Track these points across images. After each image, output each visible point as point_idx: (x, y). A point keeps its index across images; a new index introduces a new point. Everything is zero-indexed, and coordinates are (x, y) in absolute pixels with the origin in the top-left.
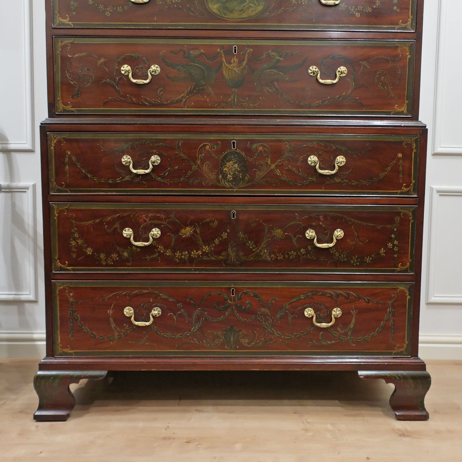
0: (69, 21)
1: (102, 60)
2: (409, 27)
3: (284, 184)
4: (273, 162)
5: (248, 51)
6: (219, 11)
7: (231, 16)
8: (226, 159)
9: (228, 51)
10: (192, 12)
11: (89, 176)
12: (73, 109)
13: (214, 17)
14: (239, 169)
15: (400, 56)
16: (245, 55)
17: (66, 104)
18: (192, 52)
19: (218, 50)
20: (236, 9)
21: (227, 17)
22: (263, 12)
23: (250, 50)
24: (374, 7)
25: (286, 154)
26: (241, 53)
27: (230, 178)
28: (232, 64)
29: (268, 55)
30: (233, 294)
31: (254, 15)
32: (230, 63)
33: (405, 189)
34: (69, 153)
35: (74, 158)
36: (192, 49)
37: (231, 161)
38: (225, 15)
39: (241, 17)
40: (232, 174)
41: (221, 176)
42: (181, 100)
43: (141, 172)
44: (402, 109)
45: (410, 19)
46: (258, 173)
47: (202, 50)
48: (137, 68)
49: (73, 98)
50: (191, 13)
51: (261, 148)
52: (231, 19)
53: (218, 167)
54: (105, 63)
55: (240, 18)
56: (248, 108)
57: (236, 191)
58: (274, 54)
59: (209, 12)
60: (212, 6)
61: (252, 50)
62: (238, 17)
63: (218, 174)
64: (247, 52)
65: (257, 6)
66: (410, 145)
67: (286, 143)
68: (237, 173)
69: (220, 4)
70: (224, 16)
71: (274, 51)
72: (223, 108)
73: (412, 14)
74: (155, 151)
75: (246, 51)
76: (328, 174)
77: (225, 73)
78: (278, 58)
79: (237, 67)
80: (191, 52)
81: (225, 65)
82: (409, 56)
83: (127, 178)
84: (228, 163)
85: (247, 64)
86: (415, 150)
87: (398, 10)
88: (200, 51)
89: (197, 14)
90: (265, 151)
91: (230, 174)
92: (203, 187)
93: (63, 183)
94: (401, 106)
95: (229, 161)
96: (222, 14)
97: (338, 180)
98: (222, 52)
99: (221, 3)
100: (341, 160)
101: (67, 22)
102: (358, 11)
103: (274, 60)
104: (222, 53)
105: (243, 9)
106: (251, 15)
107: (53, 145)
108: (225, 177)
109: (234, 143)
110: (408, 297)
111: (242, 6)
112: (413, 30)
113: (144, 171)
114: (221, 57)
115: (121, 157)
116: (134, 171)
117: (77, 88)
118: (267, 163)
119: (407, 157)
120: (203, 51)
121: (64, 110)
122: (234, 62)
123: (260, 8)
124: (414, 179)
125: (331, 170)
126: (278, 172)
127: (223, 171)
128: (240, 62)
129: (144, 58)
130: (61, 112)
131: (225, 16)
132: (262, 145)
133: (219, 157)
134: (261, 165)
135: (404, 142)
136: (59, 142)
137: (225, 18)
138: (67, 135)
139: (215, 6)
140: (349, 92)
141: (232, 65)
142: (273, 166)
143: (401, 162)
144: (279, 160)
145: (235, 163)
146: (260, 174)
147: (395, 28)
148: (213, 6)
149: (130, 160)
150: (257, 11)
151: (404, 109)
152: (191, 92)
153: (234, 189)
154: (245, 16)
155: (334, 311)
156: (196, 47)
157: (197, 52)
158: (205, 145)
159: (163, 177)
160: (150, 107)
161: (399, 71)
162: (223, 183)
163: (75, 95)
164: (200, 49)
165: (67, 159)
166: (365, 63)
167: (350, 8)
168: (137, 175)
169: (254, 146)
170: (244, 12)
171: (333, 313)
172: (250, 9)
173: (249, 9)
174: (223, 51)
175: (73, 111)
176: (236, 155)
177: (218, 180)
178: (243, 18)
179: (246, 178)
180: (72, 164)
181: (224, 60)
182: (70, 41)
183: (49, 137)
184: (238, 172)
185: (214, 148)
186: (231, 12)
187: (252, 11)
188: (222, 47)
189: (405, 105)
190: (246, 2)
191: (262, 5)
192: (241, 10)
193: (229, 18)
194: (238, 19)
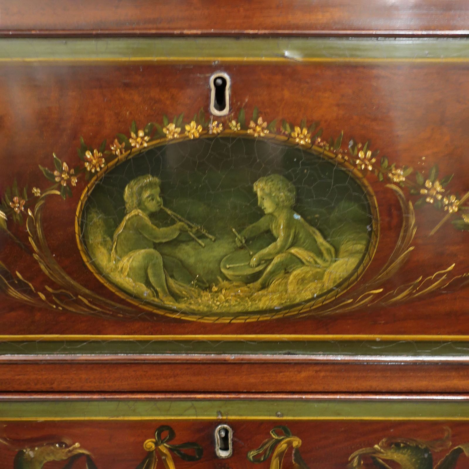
5: (283, 446)
6: (148, 284)
7: (204, 302)
9: (195, 448)
10: (21, 287)
18: (32, 454)
19: (149, 444)
20: (223, 270)
21: (183, 306)
22: (357, 282)
23: (290, 444)
26: (252, 454)
31: (313, 299)
36: (32, 442)
38: (177, 297)
39: (250, 306)
47: (77, 445)
50: (13, 293)
52: (203, 315)
55: (247, 313)
59: (99, 288)
60: (109, 260)
61: (297, 442)
62: (238, 309)
64: (275, 454)
65: (326, 256)
69: (152, 250)
70: (170, 303)
71: (398, 445)
75: (273, 448)
88: (67, 446)
89: (43, 297)
96: (160, 295)
98: (165, 451)
99: (156, 246)
104: (165, 455)
105: (260, 273)
106: (297, 301)
111: (254, 259)
120: (80, 448)
123: (342, 267)
131: (175, 306)
137: (174, 311)
139: (126, 262)
148: (117, 261)
150: (328, 283)
154: (268, 300)
164: (68, 441)
170: (264, 286)
172: (295, 273)
173: (287, 272)
174: (170, 450)
178: (261, 312)
186: (204, 284)
187: (302, 281)
190: (274, 239)
191: (352, 254)
192: (255, 277)
193: (193, 313)
194: (237, 315)
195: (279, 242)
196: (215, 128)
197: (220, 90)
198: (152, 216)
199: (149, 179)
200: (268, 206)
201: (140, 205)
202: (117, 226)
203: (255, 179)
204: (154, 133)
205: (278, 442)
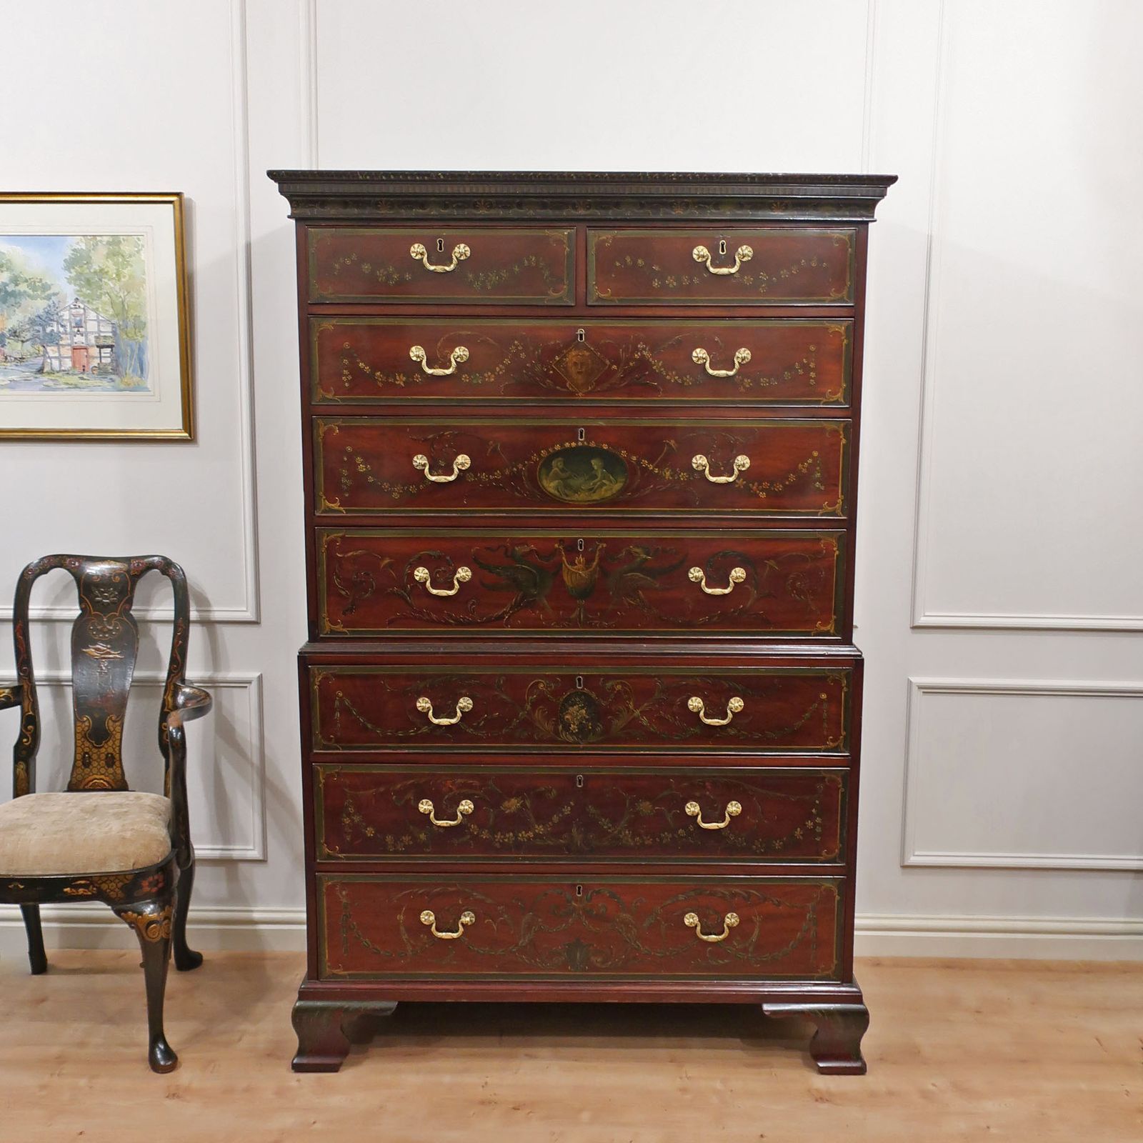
0: (339, 506)
1: (387, 561)
2: (839, 511)
3: (652, 738)
4: (636, 707)
5: (600, 547)
6: (558, 491)
7: (576, 497)
8: (569, 702)
9: (571, 547)
10: (519, 492)
11: (369, 726)
12: (345, 630)
13: (548, 499)
14: (587, 717)
15: (824, 551)
16: (595, 553)
17: (335, 623)
19: (556, 546)
20: (582, 487)
21: (569, 498)
22: (623, 491)
23: (602, 546)
24: (787, 483)
25: (656, 695)
26: (590, 549)
27: (574, 729)
28: (576, 565)
29: (629, 553)
30: (579, 893)
31: (609, 496)
32: (573, 564)
33: (831, 744)
34: (341, 694)
35: (347, 702)
36: (518, 545)
37: (575, 705)
38: (567, 496)
39: (590, 498)
40: (577, 723)
41: (560, 727)
42: (501, 617)
43: (445, 721)
44: (828, 628)
45: (840, 501)
46: (616, 721)
47: (532, 546)
48: (437, 572)
49: (344, 614)
50: (517, 494)
51: (619, 687)
52: (575, 501)
53: (556, 713)
54: (390, 565)
55: (589, 501)
56: (600, 628)
57: (583, 747)
58: (638, 550)
59: (542, 492)
60: (547, 483)
61: (605, 545)
62: (587, 499)
63: (556, 725)
64: (598, 548)
65: (613, 483)
66: (837, 683)
67: (656, 679)
68: (584, 722)
69: (560, 481)
70: (564, 497)
71: (638, 547)
72: (564, 627)
73: (842, 494)
74: (464, 691)
76: (717, 724)
77: (566, 579)
78: (644, 556)
79: (583, 570)
80: (517, 549)
81: (566, 567)
82: (837, 553)
83: (425, 729)
84: (570, 708)
85: (598, 564)
86: (845, 689)
87: (822, 488)
88: (529, 546)
89: (525, 495)
90: (626, 692)
91: (574, 724)
92: (535, 742)
93: (332, 736)
94: (825, 623)
95: (572, 706)
96: (562, 494)
97: (732, 732)
98: (561, 548)
99: (561, 479)
100: (736, 703)
101: (337, 508)
102: (762, 490)
103: (639, 559)
104: (562, 550)
105: (593, 488)
106: (605, 496)
107: (318, 683)
108: (567, 727)
109: (579, 680)
110: (837, 898)
111: (591, 484)
112: (844, 516)
113: (449, 720)
114: (560, 555)
115: (416, 700)
116: (436, 721)
117: (350, 601)
118: (628, 708)
119: (834, 698)
121: (332, 632)
122: (580, 563)
123: (618, 486)
124: (845, 730)
125: (722, 719)
126: (645, 721)
127: (563, 718)
128: (589, 562)
129: (448, 558)
130: (327, 634)
131: (566, 498)
132: (621, 682)
133: (559, 700)
134: (621, 712)
135: (829, 677)
136: (326, 678)
137: (566, 500)
138: (336, 669)
139: (552, 484)
140: (749, 603)
141: (575, 567)
142: (637, 712)
143: (825, 706)
144: (646, 704)
145: (583, 708)
146: (618, 724)
147: (818, 512)
148: (550, 484)
149: (429, 705)
150: (614, 491)
151: (830, 627)
152: (517, 605)
153: (580, 744)
154: (596, 497)
155: (728, 918)
156: (524, 542)
157: (526, 549)
158: (538, 683)
159: (476, 728)
160: (456, 625)
161: (822, 574)
162: (564, 736)
163: (347, 611)
165: (337, 703)
166: (772, 563)
167: (751, 485)
168: (438, 726)
169: (609, 684)
170: (594, 492)
171: (727, 921)
172: (604, 488)
173: (602, 488)
174: (563, 548)
175: (346, 633)
176: (583, 697)
177: (556, 732)
178: (594, 500)
179: (598, 729)
180: (345, 711)
181: (564, 558)
182: (341, 534)
183: (311, 672)
184: (587, 720)
185: (551, 687)
186: (576, 492)
187: (606, 491)
188: (561, 541)
189: (832, 621)
190: (596, 478)
191: (620, 482)
192: (591, 490)
193: (572, 501)
194: (586, 502)
195: (599, 479)
196: (580, 444)
197: (581, 433)
198: (560, 470)
199: (560, 459)
200: (595, 467)
201: (557, 467)
202: (550, 472)
203: (592, 458)
204: (562, 445)
205: (599, 545)
